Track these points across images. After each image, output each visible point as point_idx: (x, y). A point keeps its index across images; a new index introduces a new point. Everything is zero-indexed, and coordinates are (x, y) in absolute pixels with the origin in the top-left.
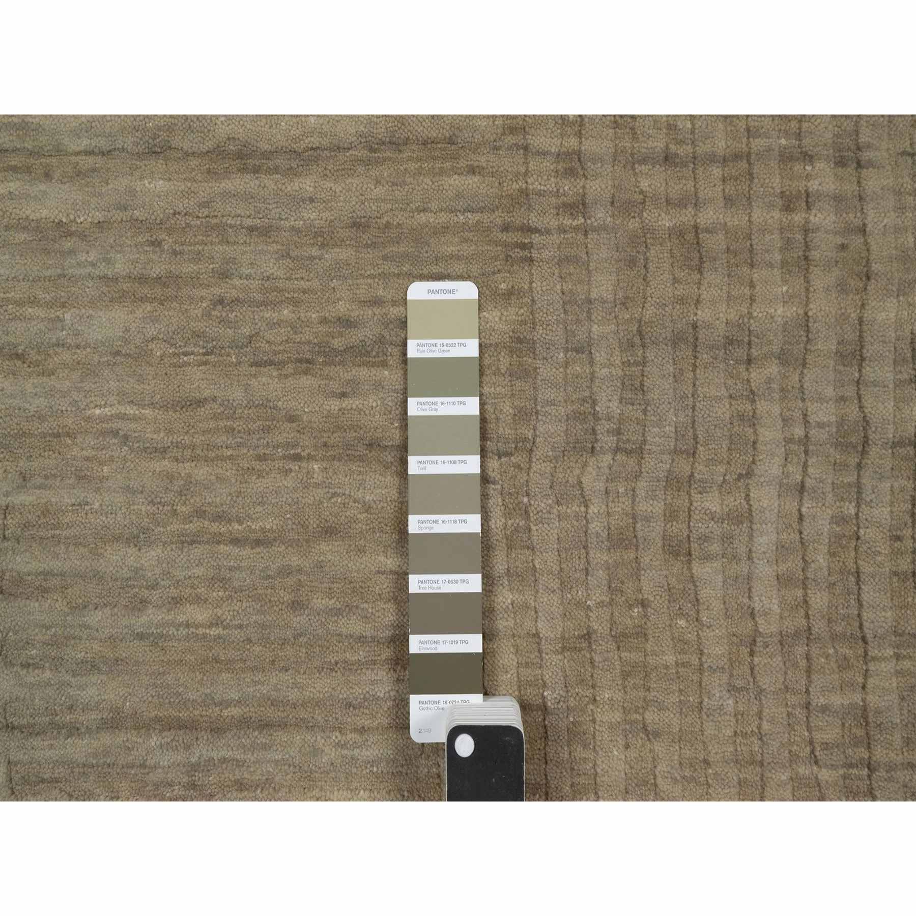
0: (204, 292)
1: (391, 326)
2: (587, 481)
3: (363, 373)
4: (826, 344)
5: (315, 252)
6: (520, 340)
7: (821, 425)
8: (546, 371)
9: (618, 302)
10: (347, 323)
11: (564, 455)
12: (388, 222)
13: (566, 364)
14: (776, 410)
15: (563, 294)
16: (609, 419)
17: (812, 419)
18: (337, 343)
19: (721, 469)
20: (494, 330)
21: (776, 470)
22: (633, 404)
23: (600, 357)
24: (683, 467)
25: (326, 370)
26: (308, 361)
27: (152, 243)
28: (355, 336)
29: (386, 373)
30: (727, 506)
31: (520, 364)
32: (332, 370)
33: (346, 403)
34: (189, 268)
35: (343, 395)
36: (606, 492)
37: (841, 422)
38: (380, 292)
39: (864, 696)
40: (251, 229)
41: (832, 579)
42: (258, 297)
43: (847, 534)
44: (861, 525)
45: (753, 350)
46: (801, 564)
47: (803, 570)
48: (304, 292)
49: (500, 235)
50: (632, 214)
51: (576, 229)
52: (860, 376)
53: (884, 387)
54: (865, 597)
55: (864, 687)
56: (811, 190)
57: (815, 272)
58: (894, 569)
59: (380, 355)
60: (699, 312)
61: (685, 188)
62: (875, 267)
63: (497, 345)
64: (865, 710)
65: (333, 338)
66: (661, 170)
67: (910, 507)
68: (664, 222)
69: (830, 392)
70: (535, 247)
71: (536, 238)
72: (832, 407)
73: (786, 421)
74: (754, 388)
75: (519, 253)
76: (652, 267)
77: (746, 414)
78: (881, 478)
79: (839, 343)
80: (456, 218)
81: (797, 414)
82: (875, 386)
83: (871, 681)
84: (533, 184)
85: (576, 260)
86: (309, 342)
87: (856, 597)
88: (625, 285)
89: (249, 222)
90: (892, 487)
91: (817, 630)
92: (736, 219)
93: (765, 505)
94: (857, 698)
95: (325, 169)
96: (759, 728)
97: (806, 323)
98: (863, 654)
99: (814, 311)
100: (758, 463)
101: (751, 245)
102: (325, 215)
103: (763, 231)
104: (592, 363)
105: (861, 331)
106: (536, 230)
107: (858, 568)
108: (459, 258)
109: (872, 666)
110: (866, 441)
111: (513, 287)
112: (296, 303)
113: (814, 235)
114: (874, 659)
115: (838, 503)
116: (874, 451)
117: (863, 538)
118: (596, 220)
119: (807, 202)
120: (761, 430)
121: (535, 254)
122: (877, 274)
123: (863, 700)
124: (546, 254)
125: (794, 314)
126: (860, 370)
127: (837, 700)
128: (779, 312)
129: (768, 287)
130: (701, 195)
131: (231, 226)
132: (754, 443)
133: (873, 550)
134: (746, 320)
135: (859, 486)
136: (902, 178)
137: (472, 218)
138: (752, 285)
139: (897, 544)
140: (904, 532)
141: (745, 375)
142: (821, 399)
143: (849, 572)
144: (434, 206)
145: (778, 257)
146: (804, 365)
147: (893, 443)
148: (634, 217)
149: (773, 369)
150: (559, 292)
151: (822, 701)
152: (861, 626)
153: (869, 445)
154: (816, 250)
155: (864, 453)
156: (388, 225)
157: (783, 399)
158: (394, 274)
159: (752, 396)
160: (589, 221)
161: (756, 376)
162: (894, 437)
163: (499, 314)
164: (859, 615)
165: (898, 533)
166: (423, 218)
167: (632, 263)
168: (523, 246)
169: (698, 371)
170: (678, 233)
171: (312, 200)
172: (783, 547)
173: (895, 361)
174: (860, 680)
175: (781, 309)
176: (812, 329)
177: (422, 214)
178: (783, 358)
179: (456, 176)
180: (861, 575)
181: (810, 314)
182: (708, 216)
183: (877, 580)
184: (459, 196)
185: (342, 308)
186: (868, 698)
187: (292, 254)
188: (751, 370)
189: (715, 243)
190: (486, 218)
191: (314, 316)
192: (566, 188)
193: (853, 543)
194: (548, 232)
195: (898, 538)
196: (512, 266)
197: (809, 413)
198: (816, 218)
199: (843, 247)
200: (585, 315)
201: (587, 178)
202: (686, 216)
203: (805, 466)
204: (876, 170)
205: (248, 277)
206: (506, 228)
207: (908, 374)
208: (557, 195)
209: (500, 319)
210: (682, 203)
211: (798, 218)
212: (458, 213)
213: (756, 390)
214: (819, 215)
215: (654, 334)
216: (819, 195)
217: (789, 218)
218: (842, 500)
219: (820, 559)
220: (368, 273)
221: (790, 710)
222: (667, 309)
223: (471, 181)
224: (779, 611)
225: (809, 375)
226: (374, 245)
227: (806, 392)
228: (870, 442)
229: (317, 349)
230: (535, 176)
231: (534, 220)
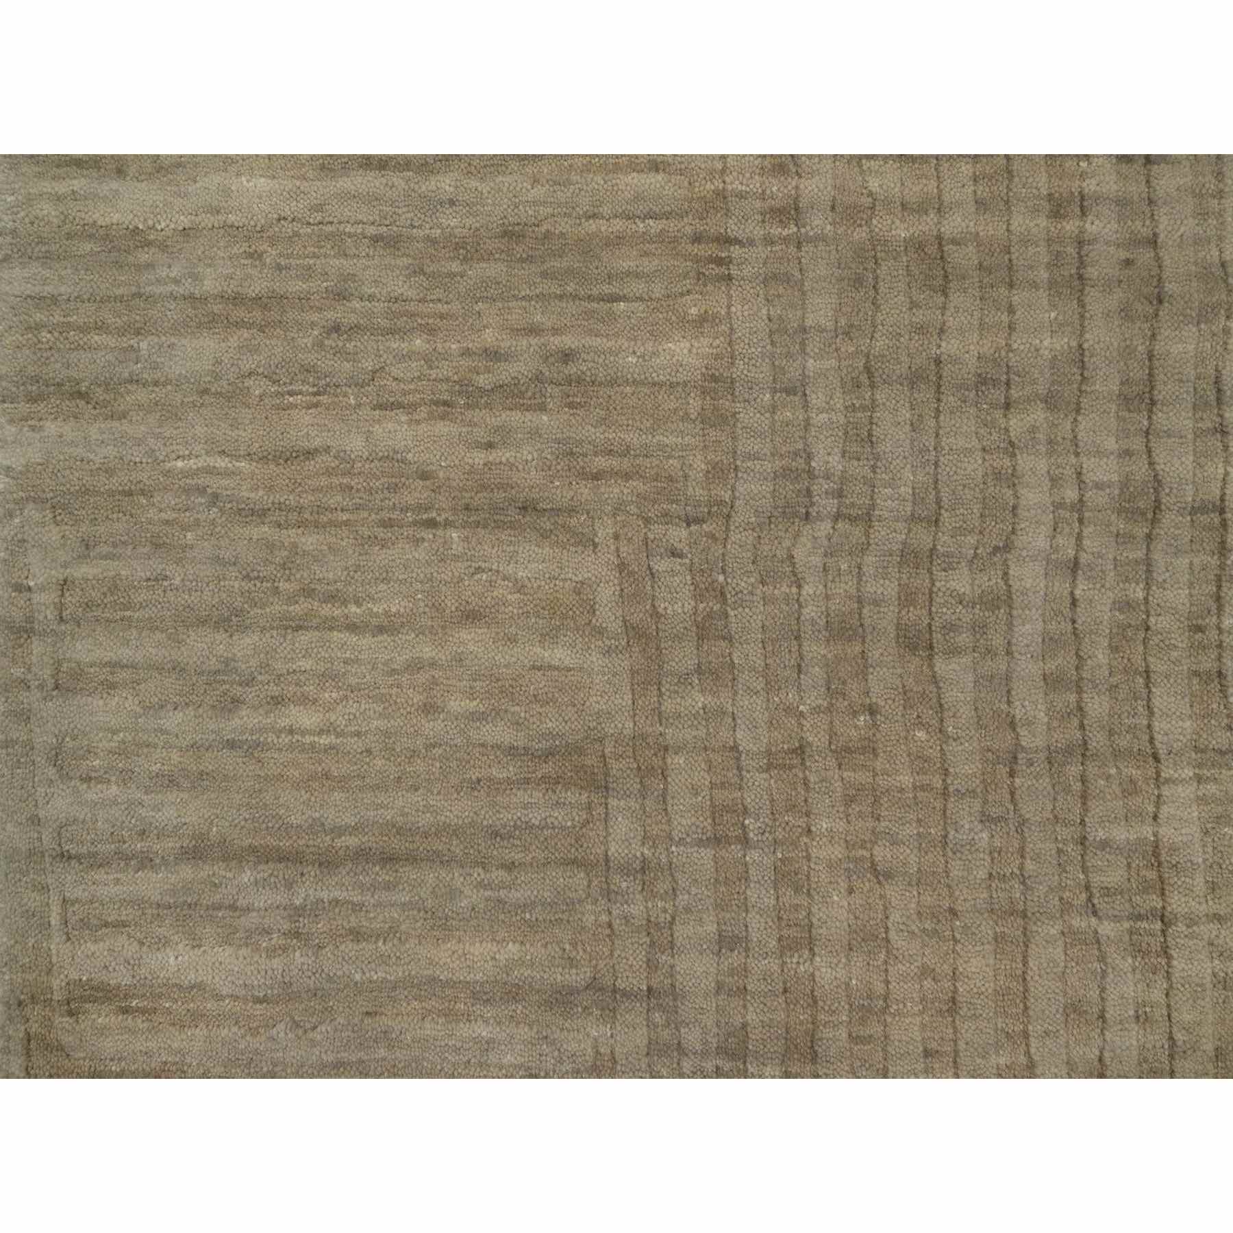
0: (315, 317)
1: (552, 360)
2: (799, 553)
3: (516, 417)
4: (1106, 383)
5: (455, 267)
6: (714, 379)
7: (1099, 486)
8: (748, 416)
9: (840, 331)
10: (494, 355)
11: (770, 522)
12: (548, 231)
13: (773, 409)
14: (1042, 465)
15: (770, 320)
16: (827, 477)
17: (1089, 478)
18: (483, 380)
19: (972, 540)
20: (681, 365)
21: (1042, 543)
22: (859, 460)
23: (817, 399)
24: (923, 538)
25: (469, 414)
26: (446, 403)
27: (251, 256)
28: (506, 372)
29: (545, 418)
30: (980, 586)
31: (716, 409)
32: (477, 415)
33: (494, 456)
34: (297, 287)
35: (490, 446)
36: (824, 569)
37: (1125, 484)
38: (538, 318)
39: (1156, 829)
40: (376, 239)
41: (1113, 680)
42: (384, 323)
43: (1133, 623)
44: (1153, 612)
45: (1013, 392)
46: (1074, 661)
47: (1077, 668)
48: (442, 317)
49: (689, 247)
50: (858, 222)
51: (785, 240)
52: (1150, 424)
53: (1181, 437)
54: (1156, 702)
55: (1155, 818)
56: (1086, 191)
57: (1092, 294)
58: (1194, 667)
59: (537, 396)
60: (944, 344)
61: (925, 190)
62: (1169, 287)
63: (685, 384)
64: (1157, 847)
65: (478, 374)
66: (895, 166)
67: (1214, 589)
68: (898, 231)
69: (1111, 444)
70: (735, 262)
71: (736, 251)
72: (1113, 462)
73: (1055, 481)
74: (1013, 439)
75: (715, 270)
76: (882, 288)
77: (1003, 472)
78: (1178, 552)
79: (1122, 383)
80: (634, 226)
81: (1069, 471)
82: (1169, 436)
83: (1165, 810)
84: (732, 183)
85: (787, 279)
86: (448, 380)
87: (1145, 702)
88: (850, 310)
89: (371, 230)
90: (1191, 563)
91: (1094, 744)
92: (991, 228)
93: (1028, 586)
94: (1147, 831)
95: (469, 164)
96: (1021, 868)
97: (1080, 357)
98: (1154, 776)
99: (1091, 342)
100: (1019, 533)
101: (1010, 260)
102: (469, 222)
103: (1026, 241)
104: (806, 406)
105: (1151, 368)
106: (737, 241)
107: (1147, 666)
108: (637, 276)
109: (1166, 791)
110: (1157, 507)
111: (706, 312)
112: (431, 331)
113: (1091, 247)
114: (1167, 781)
115: (1121, 585)
116: (1168, 519)
117: (1154, 628)
118: (812, 229)
119: (1082, 207)
120: (1023, 491)
121: (734, 271)
122: (1171, 296)
123: (1155, 835)
124: (747, 271)
125: (1066, 347)
126: (1150, 417)
127: (1120, 834)
128: (1046, 343)
129: (1032, 312)
130: (946, 198)
131: (350, 235)
132: (1015, 508)
133: (1167, 642)
134: (1003, 353)
135: (1149, 564)
136: (1204, 176)
137: (655, 226)
138: (1011, 310)
139: (1199, 636)
140: (1207, 621)
141: (1002, 422)
142: (1100, 453)
143: (1136, 672)
144: (606, 210)
145: (1044, 275)
146: (1078, 411)
147: (1193, 507)
148: (860, 226)
149: (1038, 415)
150: (765, 317)
151: (1101, 834)
152: (1152, 740)
153: (1161, 510)
154: (1092, 266)
155: (1154, 521)
156: (547, 235)
157: (1050, 454)
158: (556, 297)
159: (1012, 448)
160: (803, 230)
161: (1017, 424)
162: (1194, 501)
163: (688, 345)
164: (1149, 726)
165: (1200, 622)
166: (592, 226)
167: (858, 282)
168: (719, 261)
169: (942, 418)
170: (917, 246)
171: (452, 203)
172: (1051, 639)
173: (1195, 407)
174: (1151, 809)
175: (1049, 340)
176: (1087, 365)
177: (591, 221)
178: (1050, 401)
179: (635, 174)
180: (1152, 675)
181: (1086, 346)
182: (954, 224)
183: (1172, 681)
184: (638, 198)
185: (489, 337)
186: (1160, 831)
187: (428, 270)
188: (1010, 416)
189: (964, 257)
190: (672, 225)
191: (454, 346)
192: (775, 189)
193: (1142, 635)
194: (751, 242)
195: (1200, 629)
196: (705, 286)
197: (1084, 471)
198: (1093, 227)
199: (1128, 263)
200: (797, 347)
201: (800, 177)
202: (926, 225)
203: (1079, 537)
204: (1170, 166)
205: (371, 298)
206: (697, 239)
207: (1212, 421)
208: (763, 197)
209: (690, 351)
210: (921, 209)
211: (1070, 227)
212: (637, 220)
213: (1016, 441)
214: (1097, 222)
215: (886, 371)
216: (1097, 199)
217: (1059, 226)
218: (1127, 580)
219: (1100, 656)
220: (523, 293)
221: (1060, 846)
222: (902, 339)
223: (653, 180)
224: (1046, 720)
225: (1084, 423)
226: (530, 259)
227: (1081, 444)
228: (1163, 507)
229: (457, 387)
230: (735, 174)
231: (733, 228)
